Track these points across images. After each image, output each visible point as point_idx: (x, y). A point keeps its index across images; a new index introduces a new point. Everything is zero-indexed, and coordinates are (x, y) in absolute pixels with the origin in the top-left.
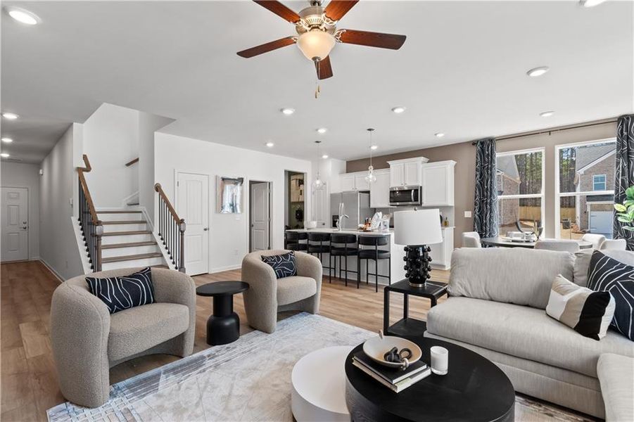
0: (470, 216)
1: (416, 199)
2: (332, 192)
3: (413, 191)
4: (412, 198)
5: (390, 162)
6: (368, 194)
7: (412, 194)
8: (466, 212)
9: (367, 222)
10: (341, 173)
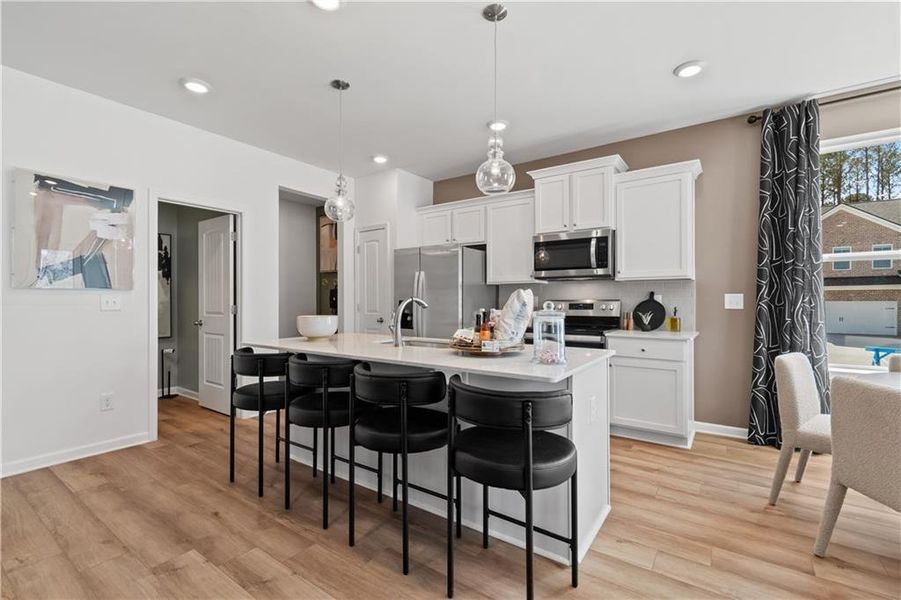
0: (741, 307)
1: (602, 262)
2: (399, 247)
3: (593, 242)
4: (593, 260)
5: (532, 174)
6: (479, 253)
7: (593, 249)
8: (727, 297)
9: (483, 324)
10: (421, 205)
